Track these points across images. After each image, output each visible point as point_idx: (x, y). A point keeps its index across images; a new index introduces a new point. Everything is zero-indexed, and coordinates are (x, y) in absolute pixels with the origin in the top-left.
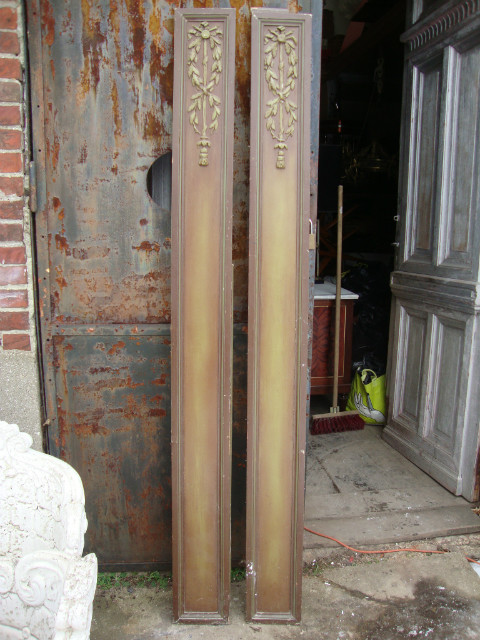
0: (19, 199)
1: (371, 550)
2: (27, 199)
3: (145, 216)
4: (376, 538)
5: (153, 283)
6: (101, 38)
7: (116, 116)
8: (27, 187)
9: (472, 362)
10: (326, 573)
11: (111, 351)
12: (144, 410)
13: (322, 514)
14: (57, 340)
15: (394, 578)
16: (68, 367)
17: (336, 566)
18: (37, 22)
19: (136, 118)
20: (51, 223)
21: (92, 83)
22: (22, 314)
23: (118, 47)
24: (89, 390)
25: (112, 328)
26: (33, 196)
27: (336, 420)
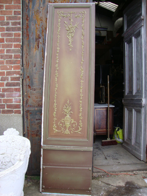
0: (19, 76)
1: (114, 174)
2: (21, 76)
6: (40, 38)
7: (43, 56)
8: (21, 73)
10: (100, 179)
11: (41, 115)
13: (101, 164)
14: (28, 111)
15: (120, 181)
16: (30, 119)
17: (103, 177)
18: (25, 35)
20: (27, 82)
21: (37, 48)
22: (19, 105)
23: (43, 40)
24: (35, 125)
26: (23, 75)
27: (109, 142)
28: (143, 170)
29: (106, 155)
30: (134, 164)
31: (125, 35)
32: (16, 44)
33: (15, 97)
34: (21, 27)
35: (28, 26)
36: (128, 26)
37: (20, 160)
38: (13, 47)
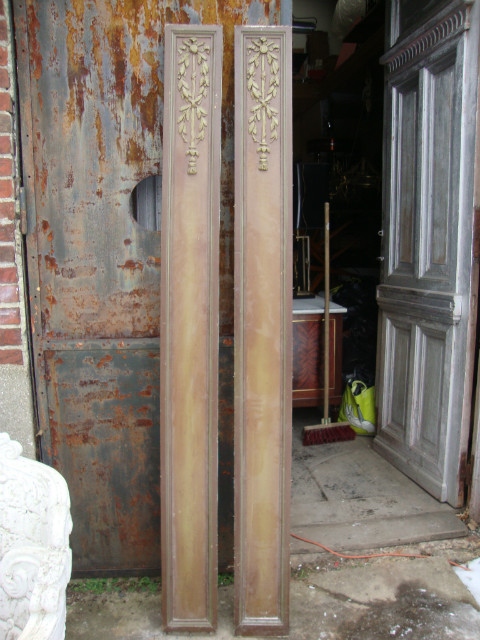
0: (10, 222)
1: (356, 555)
2: (18, 222)
3: (128, 237)
4: (361, 543)
5: (137, 300)
6: (85, 71)
7: (100, 143)
8: (18, 211)
9: (452, 370)
10: (311, 576)
11: (99, 365)
12: (131, 420)
13: (309, 521)
14: (48, 354)
15: (379, 581)
16: (59, 380)
17: (321, 570)
18: (25, 58)
19: (118, 144)
20: (41, 244)
21: (77, 113)
22: (14, 330)
23: (101, 79)
24: (78, 401)
25: (100, 343)
26: (24, 219)
27: (326, 432)
28: (450, 537)
29: (322, 484)
30: (419, 515)
31: (391, 60)
34: (8, 22)
35: (34, 19)
36: (406, 30)
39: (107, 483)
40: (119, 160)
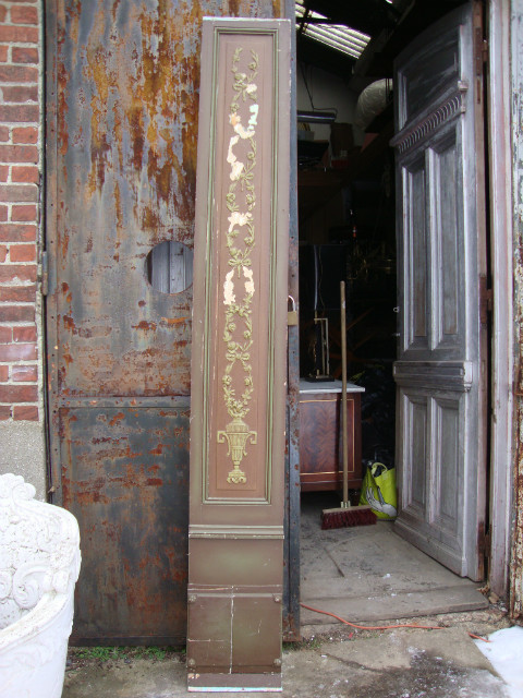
0: (32, 284)
1: (371, 626)
2: (40, 285)
3: (143, 298)
4: (376, 614)
5: (150, 359)
6: (107, 147)
8: (40, 274)
9: (466, 438)
10: (324, 646)
11: (111, 423)
12: (142, 479)
13: (324, 594)
14: (63, 411)
15: (393, 650)
16: (72, 437)
17: (334, 641)
18: (54, 137)
19: (135, 212)
20: (61, 304)
21: (98, 184)
22: (31, 387)
23: (120, 154)
24: (91, 459)
25: (113, 401)
26: (45, 282)
27: (346, 515)
28: (469, 610)
30: (439, 589)
31: (400, 141)
32: (21, 168)
33: (19, 360)
34: (40, 107)
35: (64, 104)
36: (412, 113)
37: (55, 592)
38: (9, 178)
39: (117, 543)
40: (135, 226)
